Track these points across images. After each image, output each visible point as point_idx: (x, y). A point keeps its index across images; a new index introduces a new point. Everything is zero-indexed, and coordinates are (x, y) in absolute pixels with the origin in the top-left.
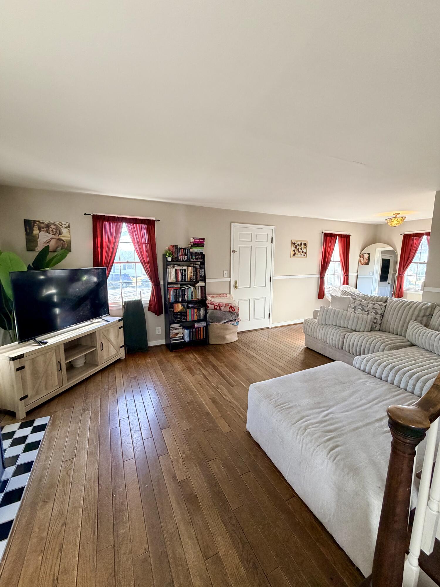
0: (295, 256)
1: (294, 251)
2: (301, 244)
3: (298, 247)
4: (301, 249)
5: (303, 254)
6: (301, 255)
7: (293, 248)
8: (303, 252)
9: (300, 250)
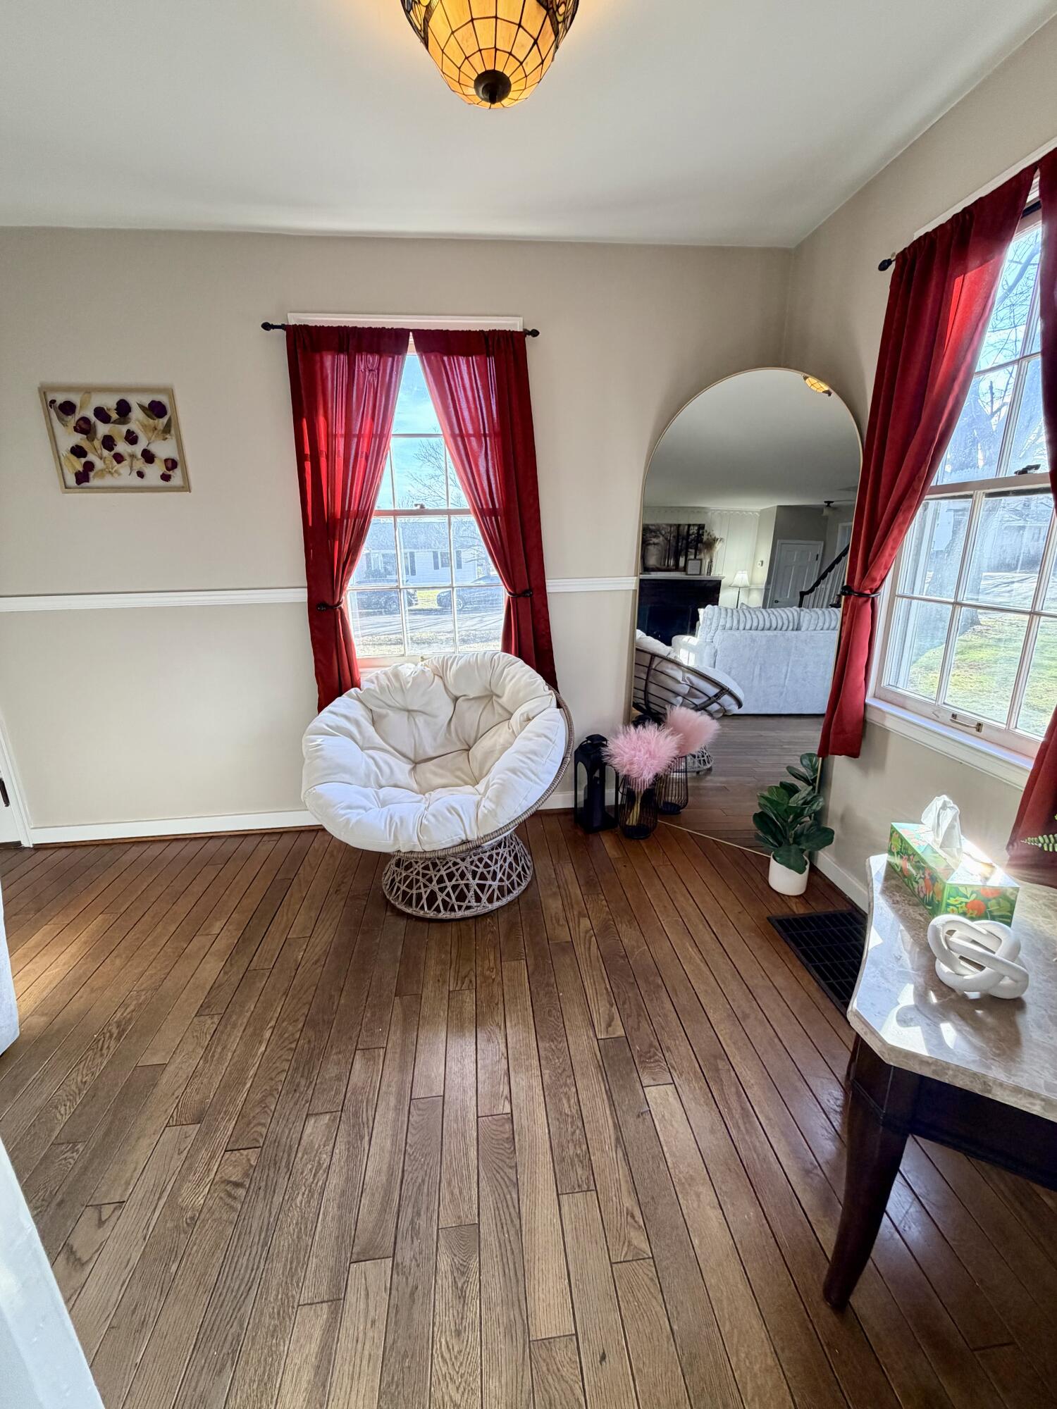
0: (94, 482)
1: (78, 451)
2: (124, 409)
3: (102, 429)
4: (131, 438)
5: (154, 472)
6: (141, 474)
7: (69, 438)
8: (148, 457)
9: (122, 447)
